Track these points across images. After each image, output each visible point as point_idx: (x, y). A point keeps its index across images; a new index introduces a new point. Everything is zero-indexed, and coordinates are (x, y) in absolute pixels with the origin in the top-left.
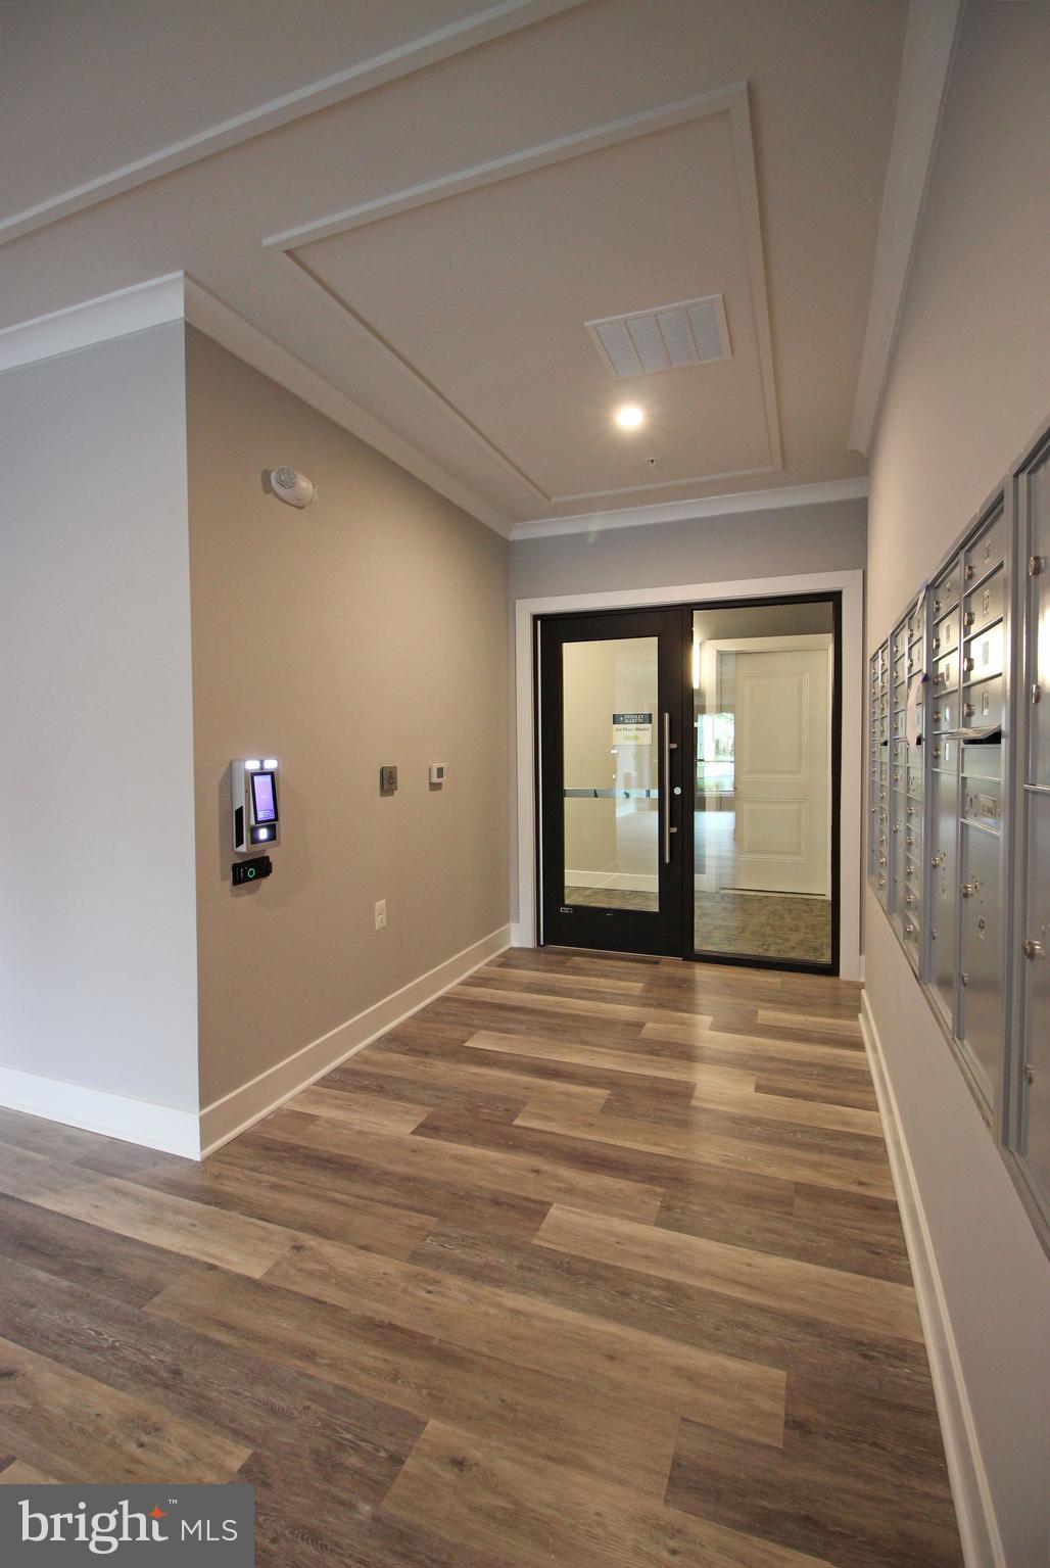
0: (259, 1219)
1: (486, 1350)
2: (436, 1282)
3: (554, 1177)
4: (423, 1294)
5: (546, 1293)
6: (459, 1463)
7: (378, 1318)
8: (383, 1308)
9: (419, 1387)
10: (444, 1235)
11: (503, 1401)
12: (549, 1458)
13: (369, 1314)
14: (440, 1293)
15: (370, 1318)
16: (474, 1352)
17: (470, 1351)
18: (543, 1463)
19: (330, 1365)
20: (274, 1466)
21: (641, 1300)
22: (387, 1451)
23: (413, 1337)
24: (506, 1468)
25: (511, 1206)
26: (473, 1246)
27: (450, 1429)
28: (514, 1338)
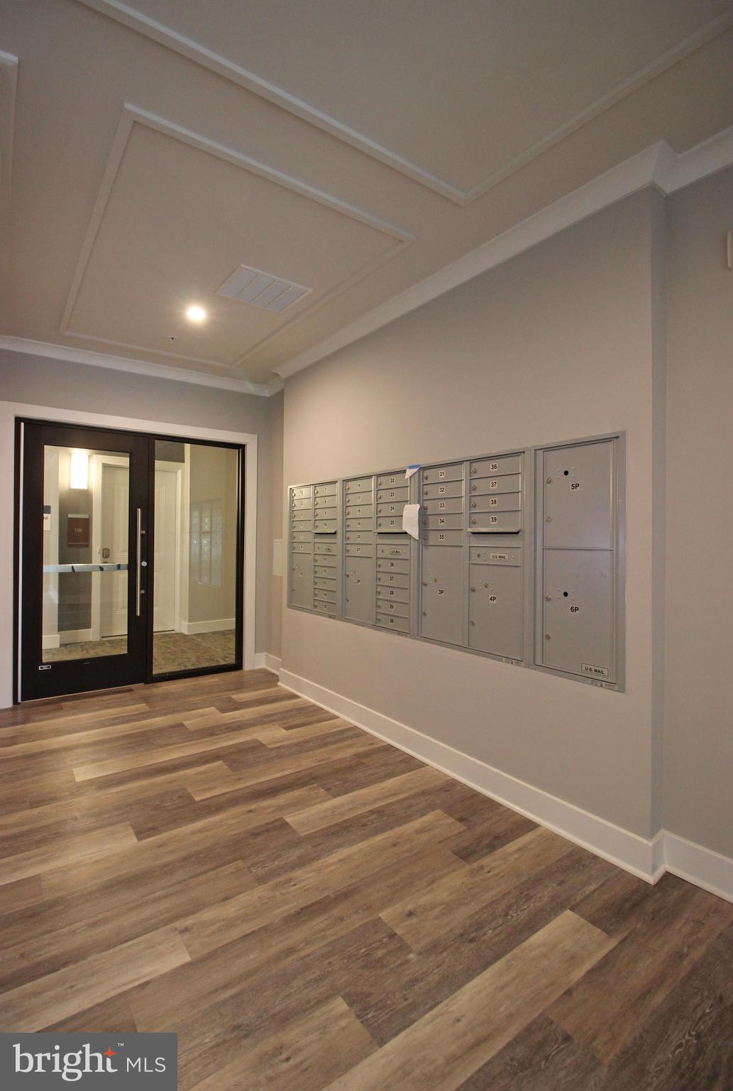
0: (122, 943)
1: (354, 880)
2: (290, 880)
3: (263, 808)
4: (293, 888)
5: (340, 846)
6: (410, 914)
7: (292, 911)
8: (286, 908)
9: (356, 912)
10: (257, 863)
11: (388, 887)
12: (429, 885)
13: (284, 915)
14: (300, 881)
15: (288, 915)
16: (351, 885)
17: (349, 886)
18: (429, 888)
19: (307, 944)
20: (373, 973)
21: (372, 823)
22: (385, 937)
23: (320, 903)
24: (424, 900)
25: (267, 831)
26: (280, 856)
27: (389, 910)
28: (357, 867)
